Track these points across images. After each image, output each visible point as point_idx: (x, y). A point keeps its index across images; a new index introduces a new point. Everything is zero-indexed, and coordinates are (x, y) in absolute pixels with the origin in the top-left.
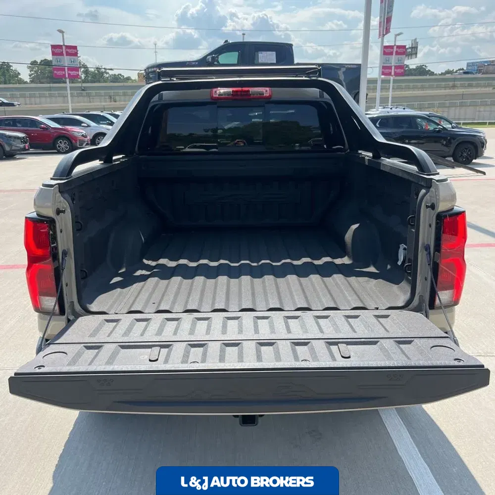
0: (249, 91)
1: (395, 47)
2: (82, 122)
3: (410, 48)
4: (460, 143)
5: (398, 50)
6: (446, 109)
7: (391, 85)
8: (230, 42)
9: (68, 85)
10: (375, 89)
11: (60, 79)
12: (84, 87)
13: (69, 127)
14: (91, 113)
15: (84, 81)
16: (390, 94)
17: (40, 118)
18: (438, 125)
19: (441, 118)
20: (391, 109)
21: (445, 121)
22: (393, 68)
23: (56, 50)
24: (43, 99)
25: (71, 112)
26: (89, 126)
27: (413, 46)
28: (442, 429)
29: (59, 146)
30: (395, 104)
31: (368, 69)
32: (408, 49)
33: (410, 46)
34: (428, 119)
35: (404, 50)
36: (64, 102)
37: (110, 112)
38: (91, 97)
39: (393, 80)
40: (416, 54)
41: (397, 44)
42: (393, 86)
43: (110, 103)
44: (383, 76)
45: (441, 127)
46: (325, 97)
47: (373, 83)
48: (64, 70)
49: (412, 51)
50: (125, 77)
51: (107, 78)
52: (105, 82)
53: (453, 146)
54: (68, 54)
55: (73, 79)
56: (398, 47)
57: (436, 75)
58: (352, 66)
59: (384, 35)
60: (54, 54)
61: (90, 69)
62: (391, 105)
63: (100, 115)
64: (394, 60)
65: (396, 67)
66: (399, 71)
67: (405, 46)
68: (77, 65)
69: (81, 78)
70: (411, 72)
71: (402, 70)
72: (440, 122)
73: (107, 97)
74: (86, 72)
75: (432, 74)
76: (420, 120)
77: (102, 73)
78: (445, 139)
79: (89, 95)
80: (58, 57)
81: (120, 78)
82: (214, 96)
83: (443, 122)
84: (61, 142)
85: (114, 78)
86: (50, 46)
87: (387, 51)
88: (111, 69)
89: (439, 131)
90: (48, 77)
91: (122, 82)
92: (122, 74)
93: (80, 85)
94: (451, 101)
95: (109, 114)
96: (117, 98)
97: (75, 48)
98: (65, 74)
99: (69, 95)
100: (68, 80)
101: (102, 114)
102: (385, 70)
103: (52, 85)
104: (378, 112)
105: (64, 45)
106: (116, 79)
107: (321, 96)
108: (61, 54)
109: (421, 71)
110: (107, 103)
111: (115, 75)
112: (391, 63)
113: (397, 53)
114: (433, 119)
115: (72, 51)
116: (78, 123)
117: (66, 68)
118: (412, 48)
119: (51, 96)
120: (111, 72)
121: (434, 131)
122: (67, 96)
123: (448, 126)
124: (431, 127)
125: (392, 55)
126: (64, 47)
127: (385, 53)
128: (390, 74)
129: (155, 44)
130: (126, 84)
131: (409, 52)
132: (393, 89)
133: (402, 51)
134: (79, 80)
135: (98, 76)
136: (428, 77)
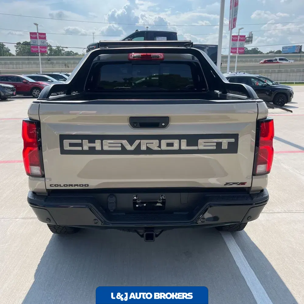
0: (150, 55)
1: (239, 37)
2: (49, 79)
3: (248, 37)
4: (277, 94)
5: (241, 38)
6: (270, 74)
7: (236, 59)
8: (139, 31)
9: (40, 57)
10: (226, 62)
11: (35, 53)
12: (50, 58)
13: (40, 82)
14: (54, 73)
15: (49, 55)
16: (236, 65)
17: (22, 76)
18: (264, 82)
19: (266, 79)
20: (236, 73)
21: (268, 81)
22: (238, 49)
23: (33, 35)
24: (24, 66)
25: (41, 73)
26: (52, 81)
27: (250, 36)
28: (262, 251)
29: (34, 94)
30: (239, 71)
31: (222, 49)
32: (246, 38)
33: (248, 36)
34: (258, 79)
35: (244, 38)
36: (37, 68)
37: (66, 73)
38: (54, 65)
39: (238, 56)
40: (252, 41)
41: (240, 35)
42: (237, 60)
43: (65, 68)
44: (231, 54)
45: (266, 84)
46: (195, 59)
47: (225, 58)
48: (37, 47)
49: (249, 39)
50: (74, 53)
51: (64, 53)
52: (62, 55)
53: (273, 96)
54: (40, 38)
55: (43, 53)
56: (241, 36)
57: (264, 54)
58: (212, 46)
59: (232, 29)
60: (31, 38)
61: (53, 48)
62: (236, 71)
63: (59, 75)
64: (238, 44)
65: (240, 49)
66: (241, 51)
67: (245, 36)
68: (45, 44)
69: (47, 53)
70: (248, 52)
71: (243, 51)
72: (265, 81)
73: (64, 65)
74: (51, 50)
75: (262, 53)
76: (253, 79)
77: (61, 50)
78: (268, 91)
79: (52, 63)
80: (34, 40)
81: (72, 53)
82: (130, 58)
83: (267, 81)
84: (35, 91)
85: (68, 54)
86: (29, 33)
87: (234, 38)
88: (67, 48)
89: (265, 86)
90: (27, 52)
91: (73, 56)
92: (73, 51)
93: (46, 57)
94: (272, 70)
95: (65, 74)
96: (70, 65)
97: (44, 34)
98: (38, 50)
99: (40, 63)
100: (40, 54)
101: (60, 74)
102: (233, 50)
103: (30, 57)
104: (228, 75)
105: (38, 32)
106: (69, 54)
107: (193, 58)
108: (36, 38)
109: (255, 51)
110: (64, 68)
111: (68, 52)
112: (236, 46)
113: (240, 40)
114: (261, 79)
115: (43, 36)
116: (46, 80)
117: (39, 46)
118: (249, 37)
119: (29, 64)
120: (66, 50)
121: (262, 86)
122: (39, 64)
123: (270, 84)
124: (260, 84)
125: (237, 41)
126: (38, 34)
127: (233, 40)
128: (235, 53)
129: (93, 33)
130: (75, 57)
131: (247, 40)
132: (237, 61)
133: (243, 39)
134: (46, 54)
135: (58, 52)
136: (259, 55)
